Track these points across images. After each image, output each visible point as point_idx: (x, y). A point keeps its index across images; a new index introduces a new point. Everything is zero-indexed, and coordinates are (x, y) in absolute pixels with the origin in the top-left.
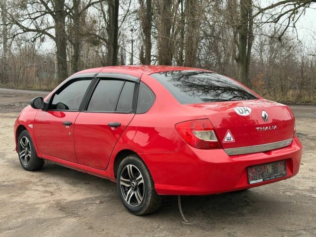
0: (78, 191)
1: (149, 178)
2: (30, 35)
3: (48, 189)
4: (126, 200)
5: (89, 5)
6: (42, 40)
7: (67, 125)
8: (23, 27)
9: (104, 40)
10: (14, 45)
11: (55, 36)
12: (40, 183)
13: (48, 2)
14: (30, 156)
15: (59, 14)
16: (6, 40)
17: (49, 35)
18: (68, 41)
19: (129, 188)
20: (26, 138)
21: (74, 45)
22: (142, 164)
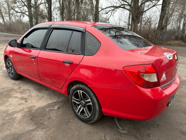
0: (42, 97)
1: (96, 103)
2: (19, 14)
3: (24, 96)
4: (77, 111)
5: (40, 4)
6: (24, 16)
7: (33, 58)
8: (16, 11)
9: (46, 17)
10: (13, 18)
11: (28, 15)
12: (19, 91)
13: (25, 2)
14: (13, 72)
15: (29, 7)
16: (9, 16)
17: (26, 14)
18: (33, 17)
19: (79, 105)
20: (10, 63)
21: (36, 19)
22: (91, 92)
